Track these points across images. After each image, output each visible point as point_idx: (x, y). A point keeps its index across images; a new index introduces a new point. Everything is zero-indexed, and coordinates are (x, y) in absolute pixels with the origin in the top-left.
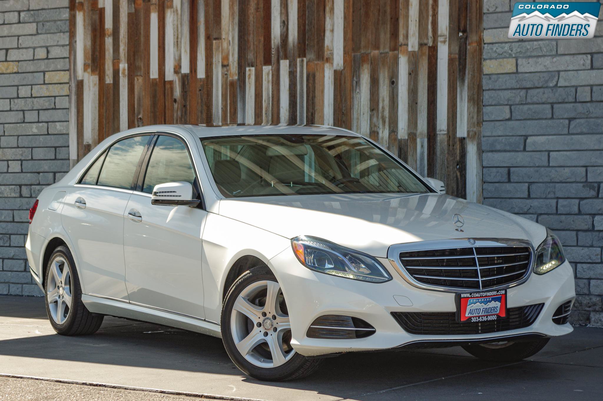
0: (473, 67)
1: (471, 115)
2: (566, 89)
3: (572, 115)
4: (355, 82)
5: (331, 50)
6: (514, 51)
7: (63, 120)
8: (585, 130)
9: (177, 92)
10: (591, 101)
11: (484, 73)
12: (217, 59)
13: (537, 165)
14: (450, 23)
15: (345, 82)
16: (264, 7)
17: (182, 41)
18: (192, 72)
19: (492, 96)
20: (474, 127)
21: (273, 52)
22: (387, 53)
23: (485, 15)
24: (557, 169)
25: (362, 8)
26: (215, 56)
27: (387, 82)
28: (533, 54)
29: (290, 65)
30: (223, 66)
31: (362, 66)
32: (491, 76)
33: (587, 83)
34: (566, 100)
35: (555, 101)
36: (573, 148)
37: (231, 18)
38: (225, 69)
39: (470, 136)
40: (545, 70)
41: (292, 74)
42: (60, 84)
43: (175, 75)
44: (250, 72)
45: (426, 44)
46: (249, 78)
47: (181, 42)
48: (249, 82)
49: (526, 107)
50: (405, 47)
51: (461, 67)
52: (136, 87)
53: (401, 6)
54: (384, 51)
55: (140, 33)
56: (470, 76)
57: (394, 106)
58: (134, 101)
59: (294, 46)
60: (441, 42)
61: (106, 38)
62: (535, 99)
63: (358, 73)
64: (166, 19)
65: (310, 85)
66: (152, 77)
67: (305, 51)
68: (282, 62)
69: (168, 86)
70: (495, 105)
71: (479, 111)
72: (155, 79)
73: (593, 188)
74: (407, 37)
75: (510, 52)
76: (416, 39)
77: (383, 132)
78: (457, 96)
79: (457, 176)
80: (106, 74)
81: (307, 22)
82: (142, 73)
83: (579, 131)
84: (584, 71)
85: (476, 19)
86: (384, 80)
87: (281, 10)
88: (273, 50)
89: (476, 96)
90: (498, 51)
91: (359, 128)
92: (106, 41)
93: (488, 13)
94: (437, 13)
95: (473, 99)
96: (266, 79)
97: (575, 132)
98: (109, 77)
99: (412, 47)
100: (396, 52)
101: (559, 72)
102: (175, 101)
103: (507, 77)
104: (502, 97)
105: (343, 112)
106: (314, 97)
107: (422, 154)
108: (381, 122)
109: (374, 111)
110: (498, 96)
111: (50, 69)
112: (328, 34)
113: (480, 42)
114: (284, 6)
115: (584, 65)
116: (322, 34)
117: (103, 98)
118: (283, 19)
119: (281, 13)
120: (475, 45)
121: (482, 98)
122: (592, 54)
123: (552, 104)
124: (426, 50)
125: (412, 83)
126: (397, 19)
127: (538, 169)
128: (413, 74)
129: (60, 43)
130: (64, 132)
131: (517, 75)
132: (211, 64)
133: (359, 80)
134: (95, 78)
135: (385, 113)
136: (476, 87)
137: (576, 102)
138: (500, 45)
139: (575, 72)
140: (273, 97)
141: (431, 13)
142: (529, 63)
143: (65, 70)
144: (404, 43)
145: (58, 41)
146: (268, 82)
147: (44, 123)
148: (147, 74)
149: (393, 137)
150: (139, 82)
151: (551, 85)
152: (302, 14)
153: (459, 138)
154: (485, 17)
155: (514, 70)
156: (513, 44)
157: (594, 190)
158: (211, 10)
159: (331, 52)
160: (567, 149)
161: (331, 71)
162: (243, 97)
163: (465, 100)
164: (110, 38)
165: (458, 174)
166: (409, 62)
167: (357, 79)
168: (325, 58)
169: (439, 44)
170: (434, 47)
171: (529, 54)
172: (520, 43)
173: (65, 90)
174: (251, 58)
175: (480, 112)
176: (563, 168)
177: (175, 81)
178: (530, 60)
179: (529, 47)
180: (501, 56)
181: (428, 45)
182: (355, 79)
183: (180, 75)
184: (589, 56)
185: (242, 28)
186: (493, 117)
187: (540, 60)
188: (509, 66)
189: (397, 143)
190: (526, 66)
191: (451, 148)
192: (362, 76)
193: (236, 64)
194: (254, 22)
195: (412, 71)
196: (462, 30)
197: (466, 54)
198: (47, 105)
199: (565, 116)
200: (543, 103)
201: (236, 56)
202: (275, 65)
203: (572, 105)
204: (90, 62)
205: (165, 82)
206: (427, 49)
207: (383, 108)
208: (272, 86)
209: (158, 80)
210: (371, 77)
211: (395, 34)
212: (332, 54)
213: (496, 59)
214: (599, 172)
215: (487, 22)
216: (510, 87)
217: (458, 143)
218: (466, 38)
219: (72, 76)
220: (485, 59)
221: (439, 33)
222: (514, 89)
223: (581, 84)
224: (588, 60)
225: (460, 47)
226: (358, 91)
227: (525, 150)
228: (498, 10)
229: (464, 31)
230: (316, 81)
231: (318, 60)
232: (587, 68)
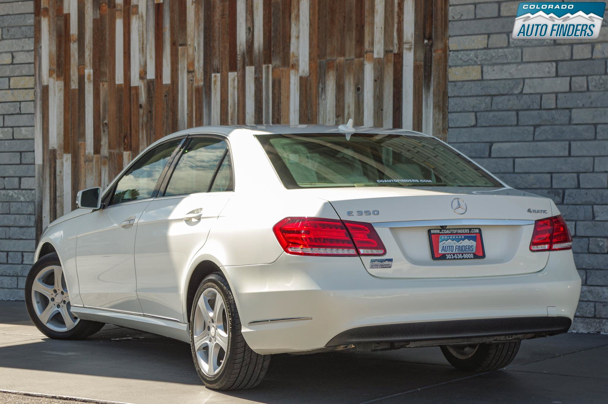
0: (438, 74)
1: (436, 122)
2: (532, 96)
3: (538, 122)
4: (320, 89)
5: (297, 57)
6: (479, 58)
7: (29, 125)
8: (550, 137)
9: (143, 98)
10: (556, 108)
11: (450, 80)
12: (183, 65)
13: (502, 171)
14: (415, 31)
15: (310, 89)
16: (229, 14)
17: (148, 46)
18: (157, 77)
19: (458, 102)
20: (440, 134)
21: (239, 58)
22: (353, 59)
23: (450, 23)
24: (522, 175)
25: (328, 15)
26: (181, 62)
27: (353, 88)
28: (498, 61)
29: (255, 72)
30: (189, 72)
31: (328, 72)
32: (456, 83)
33: (551, 90)
34: (531, 107)
35: (520, 108)
36: (538, 154)
37: (196, 25)
38: (191, 75)
40: (510, 77)
41: (258, 81)
42: (25, 89)
43: (141, 80)
44: (216, 78)
45: (391, 51)
46: (215, 84)
47: (146, 48)
48: (215, 88)
49: (491, 114)
50: (370, 53)
51: (426, 74)
52: (101, 92)
53: (366, 14)
54: (350, 58)
55: (106, 39)
56: (436, 83)
57: (359, 112)
58: (100, 107)
59: (259, 52)
60: (407, 49)
61: (71, 44)
62: (500, 106)
63: (323, 79)
64: (131, 25)
65: (276, 91)
66: (117, 82)
67: (270, 57)
68: (247, 68)
69: (133, 92)
70: (460, 112)
71: (444, 118)
72: (121, 85)
73: (558, 194)
74: (372, 44)
75: (475, 59)
76: (381, 46)
78: (422, 102)
80: (71, 80)
81: (272, 29)
82: (107, 78)
83: (544, 137)
84: (549, 79)
85: (442, 26)
86: (350, 87)
87: (246, 17)
88: (238, 56)
89: (441, 103)
90: (463, 58)
92: (71, 46)
93: (454, 21)
94: (403, 20)
95: (439, 106)
96: (232, 85)
97: (540, 138)
98: (74, 83)
99: (378, 54)
100: (362, 59)
101: (524, 79)
102: (141, 106)
103: (472, 84)
104: (468, 104)
105: (309, 118)
106: (279, 103)
109: (340, 118)
110: (463, 103)
111: (16, 75)
112: (293, 40)
113: (446, 49)
114: (250, 12)
115: (548, 73)
116: (288, 41)
117: (69, 104)
118: (249, 25)
119: (246, 20)
120: (440, 52)
121: (447, 105)
122: (557, 62)
123: (517, 111)
124: (391, 57)
125: (378, 90)
126: (363, 26)
127: (503, 175)
128: (379, 81)
129: (25, 49)
130: (30, 137)
131: (482, 82)
132: (177, 70)
133: (325, 87)
134: (60, 84)
136: (441, 94)
137: (540, 109)
138: (465, 52)
139: (540, 79)
140: (238, 103)
141: (396, 20)
142: (494, 70)
143: (30, 76)
144: (369, 50)
145: (23, 47)
146: (234, 88)
147: (9, 128)
148: (112, 79)
150: (104, 87)
151: (516, 92)
152: (267, 20)
154: (450, 25)
155: (479, 77)
156: (478, 51)
157: (559, 196)
158: (176, 17)
159: (297, 58)
160: (532, 155)
161: (296, 78)
162: (209, 103)
163: (430, 106)
164: (75, 44)
166: (375, 68)
167: (322, 85)
168: (291, 65)
169: (405, 51)
170: (400, 54)
171: (494, 61)
172: (485, 51)
173: (30, 96)
174: (216, 64)
175: (446, 118)
176: (528, 175)
177: (141, 87)
178: (496, 67)
179: (494, 55)
180: (466, 64)
181: (394, 52)
182: (320, 85)
183: (146, 81)
184: (554, 64)
185: (208, 34)
186: (459, 124)
187: (505, 67)
188: (474, 73)
190: (491, 73)
192: (327, 82)
193: (201, 70)
194: (219, 28)
195: (378, 78)
196: (427, 37)
197: (431, 61)
198: (12, 110)
199: (530, 123)
200: (508, 110)
201: (202, 62)
202: (240, 71)
203: (537, 112)
204: (55, 67)
205: (130, 87)
206: (393, 56)
207: (348, 114)
208: (238, 91)
209: (123, 86)
210: (336, 83)
211: (360, 41)
212: (298, 61)
213: (461, 66)
214: (563, 178)
215: (452, 29)
216: (475, 94)
218: (432, 45)
219: (38, 82)
220: (450, 67)
221: (405, 40)
222: (480, 96)
223: (546, 92)
224: (553, 67)
225: (425, 55)
226: (323, 97)
227: (490, 156)
228: (464, 17)
229: (430, 39)
230: (282, 87)
231: (284, 67)
232: (552, 76)
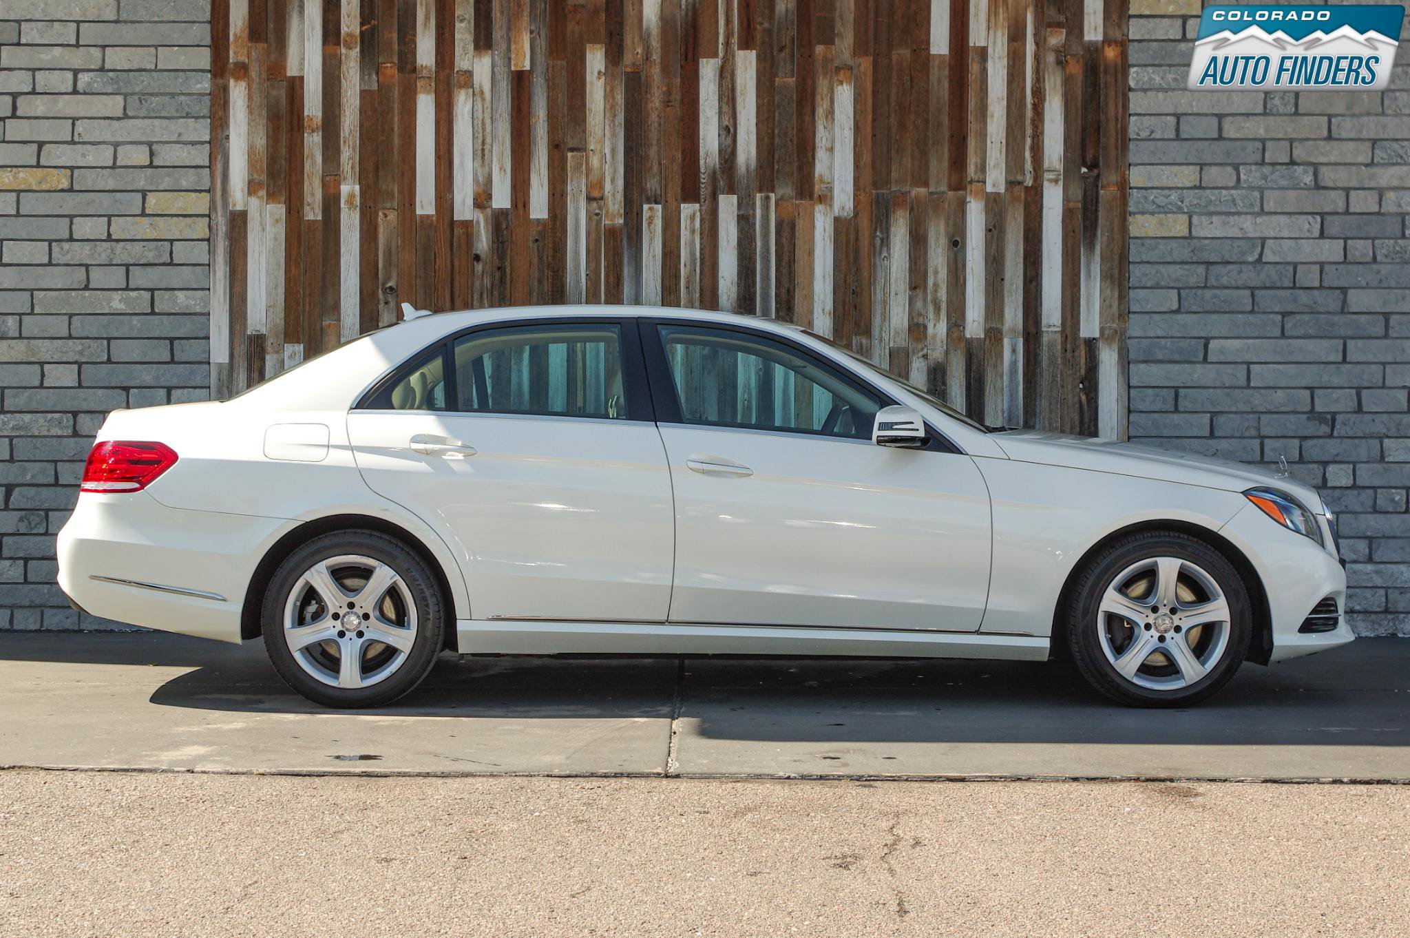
0: (1110, 225)
1: (1107, 302)
2: (1279, 267)
3: (1289, 308)
4: (878, 242)
5: (829, 183)
6: (1187, 203)
7: (195, 286)
8: (1311, 332)
9: (483, 242)
10: (1321, 287)
11: (1131, 235)
12: (576, 188)
13: (1228, 385)
14: (1066, 152)
15: (857, 239)
16: (682, 99)
17: (494, 149)
18: (516, 206)
19: (1147, 272)
20: (1113, 322)
21: (704, 179)
22: (943, 193)
23: (1131, 142)
24: (1263, 391)
25: (893, 115)
26: (572, 180)
27: (943, 241)
29: (739, 205)
30: (590, 199)
31: (894, 212)
32: (1144, 241)
33: (1314, 259)
34: (1279, 284)
35: (1259, 284)
36: (1290, 358)
37: (608, 115)
38: (595, 204)
39: (1106, 336)
40: (1240, 235)
41: (745, 221)
42: (186, 216)
43: (477, 210)
44: (653, 215)
45: (1020, 183)
46: (650, 223)
47: (491, 151)
48: (649, 230)
49: (1208, 294)
50: (979, 184)
51: (1088, 223)
52: (381, 229)
53: (971, 118)
54: (939, 189)
55: (392, 130)
56: (1106, 238)
58: (376, 255)
59: (748, 171)
60: (1050, 180)
61: (306, 135)
62: (1223, 281)
63: (884, 224)
64: (455, 108)
65: (785, 241)
66: (420, 212)
67: (772, 180)
68: (722, 198)
69: (459, 231)
70: (1151, 288)
71: (1121, 297)
72: (428, 217)
73: (1324, 421)
74: (982, 168)
75: (1179, 203)
76: (1001, 173)
77: (935, 325)
78: (1079, 271)
79: (1080, 401)
80: (305, 202)
81: (776, 132)
82: (396, 204)
83: (1301, 332)
84: (1308, 241)
85: (1117, 147)
86: (938, 239)
87: (720, 108)
88: (702, 176)
89: (1116, 272)
90: (1157, 200)
91: (887, 317)
92: (306, 139)
93: (1138, 140)
94: (1042, 133)
95: (1112, 277)
96: (688, 227)
97: (1294, 334)
98: (313, 208)
99: (994, 185)
100: (961, 193)
101: (1263, 239)
102: (477, 258)
103: (1174, 244)
104: (1166, 275)
105: (854, 290)
106: (792, 261)
107: (1014, 364)
108: (931, 309)
109: (918, 290)
110: (1157, 272)
112: (821, 155)
113: (1124, 185)
115: (1309, 231)
116: (810, 154)
117: (299, 248)
118: (726, 123)
119: (720, 113)
120: (1113, 189)
121: (1127, 275)
122: (1322, 215)
124: (1020, 193)
125: (994, 247)
126: (964, 138)
127: (1229, 391)
128: (995, 231)
129: (183, 138)
130: (198, 310)
131: (1190, 241)
132: (563, 195)
133: (888, 237)
134: (277, 209)
135: (939, 294)
136: (1116, 257)
137: (1294, 287)
138: (1159, 191)
139: (1293, 240)
140: (702, 259)
141: (1029, 131)
142: (1212, 223)
143: (199, 192)
144: (977, 179)
145: (177, 134)
146: (693, 231)
148: (407, 206)
149: (955, 335)
150: (388, 220)
152: (766, 115)
153: (1085, 339)
154: (1132, 146)
155: (1185, 233)
156: (1184, 191)
157: (1326, 423)
158: (562, 98)
159: (829, 186)
160: (1280, 360)
161: (828, 219)
162: (637, 257)
163: (1095, 278)
164: (315, 134)
165: (1083, 397)
166: (988, 210)
167: (882, 234)
168: (816, 196)
169: (1046, 184)
170: (1036, 188)
172: (1197, 191)
173: (197, 229)
174: (653, 188)
175: (1125, 297)
176: (1273, 390)
177: (478, 223)
178: (1214, 220)
179: (1213, 198)
180: (1162, 209)
181: (1025, 184)
182: (879, 233)
183: (489, 212)
184: (1318, 218)
185: (634, 133)
186: (1149, 307)
188: (1177, 226)
189: (963, 345)
190: (1206, 227)
191: (1069, 355)
192: (893, 229)
193: (620, 197)
194: (659, 124)
195: (994, 226)
196: (1089, 163)
197: (1097, 202)
198: (150, 257)
199: (1277, 309)
200: (1237, 288)
201: (620, 183)
202: (707, 202)
203: (1288, 291)
204: (263, 177)
205: (452, 222)
206: (1023, 192)
207: (936, 285)
208: (702, 238)
209: (435, 219)
210: (911, 232)
211: (958, 162)
212: (831, 190)
213: (1153, 214)
214: (1335, 396)
216: (1179, 260)
217: (1082, 347)
218: (1096, 178)
219: (219, 202)
220: (1132, 214)
221: (1046, 165)
222: (1187, 263)
223: (1303, 260)
224: (1316, 223)
225: (1085, 191)
226: (885, 254)
227: (1205, 360)
228: (1156, 136)
229: (1093, 166)
230: (797, 235)
231: (802, 200)
232: (1314, 236)
